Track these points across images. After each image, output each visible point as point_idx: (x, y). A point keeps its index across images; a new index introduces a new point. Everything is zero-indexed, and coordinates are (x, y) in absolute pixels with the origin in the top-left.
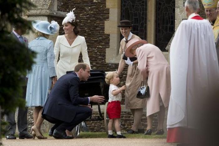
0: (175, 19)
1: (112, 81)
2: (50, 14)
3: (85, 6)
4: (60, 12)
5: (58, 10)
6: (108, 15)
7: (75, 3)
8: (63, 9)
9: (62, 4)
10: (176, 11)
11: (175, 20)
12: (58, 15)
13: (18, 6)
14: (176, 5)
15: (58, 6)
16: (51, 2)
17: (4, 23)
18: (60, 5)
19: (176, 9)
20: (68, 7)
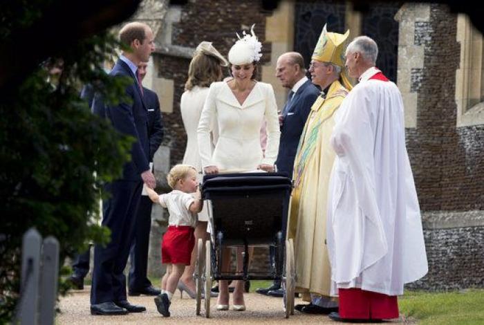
0: (398, 68)
1: (182, 183)
2: (158, 51)
3: (226, 36)
4: (177, 47)
5: (174, 43)
6: (268, 54)
7: (207, 31)
8: (184, 42)
9: (181, 31)
10: (399, 53)
11: (396, 69)
12: (173, 53)
13: (97, 49)
14: (400, 42)
15: (173, 35)
16: (160, 29)
17: (71, 81)
18: (178, 34)
19: (399, 49)
20: (192, 38)
